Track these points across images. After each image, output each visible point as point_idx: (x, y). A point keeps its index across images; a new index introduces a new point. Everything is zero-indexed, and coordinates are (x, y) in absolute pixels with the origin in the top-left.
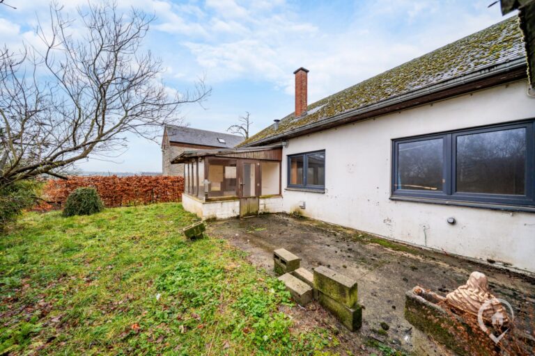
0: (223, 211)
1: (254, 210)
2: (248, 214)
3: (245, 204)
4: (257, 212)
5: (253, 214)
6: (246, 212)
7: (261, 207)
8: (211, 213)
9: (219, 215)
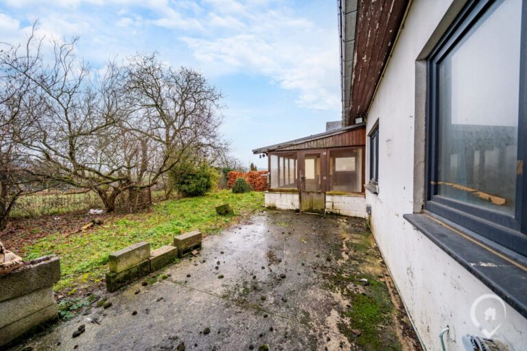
0: (282, 202)
1: (319, 207)
2: (311, 210)
3: (306, 198)
4: (323, 210)
5: (316, 211)
6: (308, 208)
7: (328, 205)
8: (272, 202)
9: (278, 205)
